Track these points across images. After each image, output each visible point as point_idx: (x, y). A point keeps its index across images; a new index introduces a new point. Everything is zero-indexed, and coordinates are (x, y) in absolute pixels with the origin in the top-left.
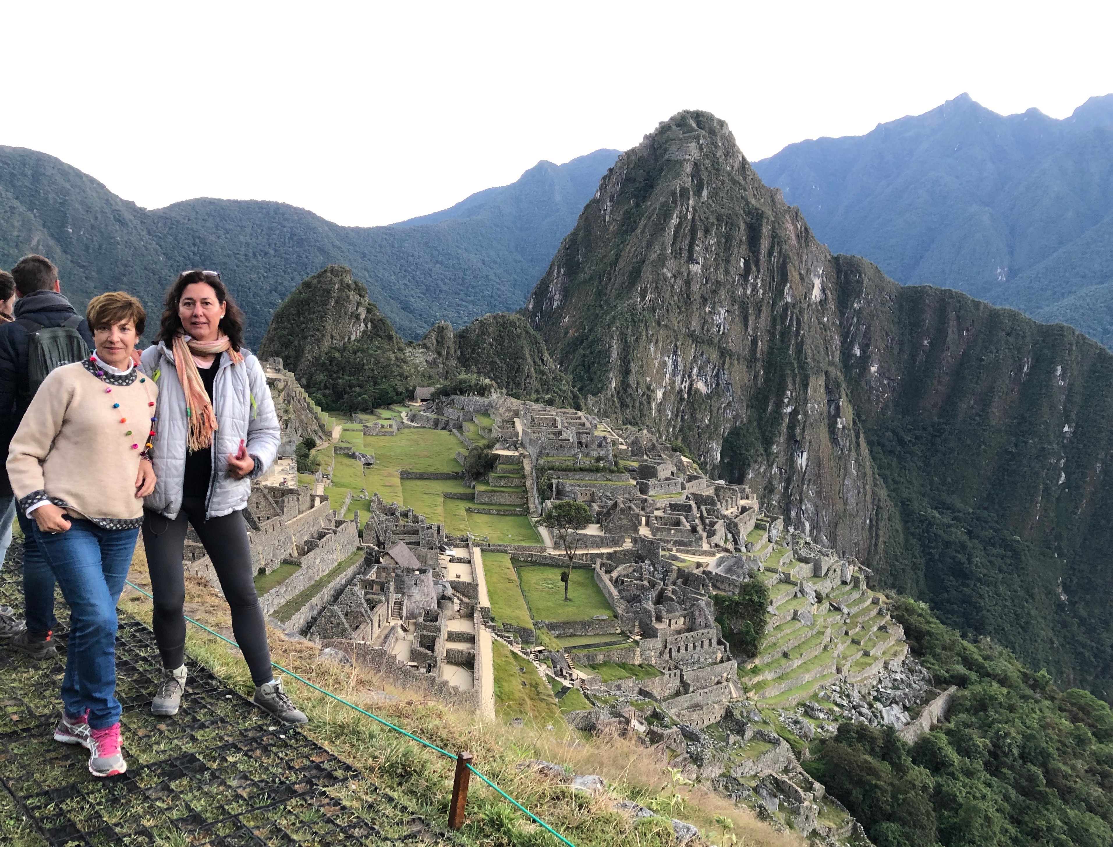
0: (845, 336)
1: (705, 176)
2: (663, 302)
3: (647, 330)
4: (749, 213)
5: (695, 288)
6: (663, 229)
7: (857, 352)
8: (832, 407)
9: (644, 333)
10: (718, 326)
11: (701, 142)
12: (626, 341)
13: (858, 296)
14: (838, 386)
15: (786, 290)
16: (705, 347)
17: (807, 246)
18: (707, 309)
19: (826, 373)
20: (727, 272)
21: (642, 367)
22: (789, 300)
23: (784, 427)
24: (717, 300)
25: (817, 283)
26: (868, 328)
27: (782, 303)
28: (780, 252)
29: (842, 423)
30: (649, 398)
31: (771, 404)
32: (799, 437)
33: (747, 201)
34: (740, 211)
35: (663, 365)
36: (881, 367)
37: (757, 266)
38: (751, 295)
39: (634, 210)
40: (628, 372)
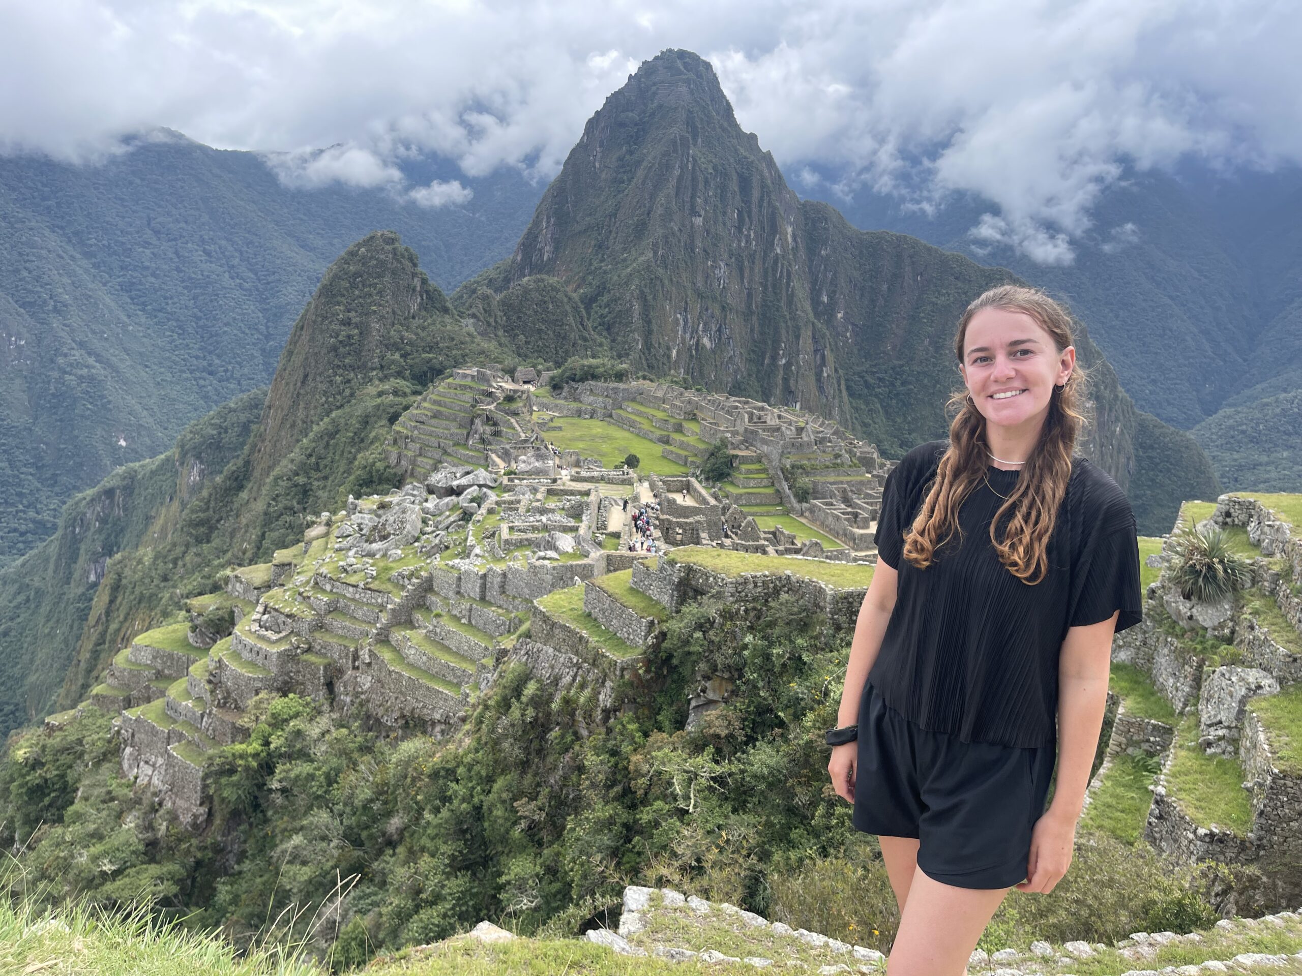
0: (814, 282)
1: (698, 122)
2: (673, 257)
3: (662, 287)
4: (739, 162)
5: (699, 243)
6: (666, 180)
7: (825, 299)
8: (818, 357)
9: (660, 292)
10: (719, 279)
11: (692, 85)
12: (646, 300)
13: (825, 243)
14: (823, 335)
15: (776, 242)
16: (709, 303)
18: (710, 263)
19: (813, 324)
20: (724, 224)
21: (660, 326)
22: (778, 251)
23: (780, 378)
24: (717, 253)
25: (790, 230)
26: (834, 274)
27: (772, 255)
28: (769, 202)
29: (826, 372)
30: (669, 357)
31: (768, 356)
32: (793, 389)
33: (736, 150)
34: (732, 160)
35: (677, 321)
36: (846, 313)
37: (750, 217)
38: (746, 247)
39: (627, 157)
40: (650, 332)
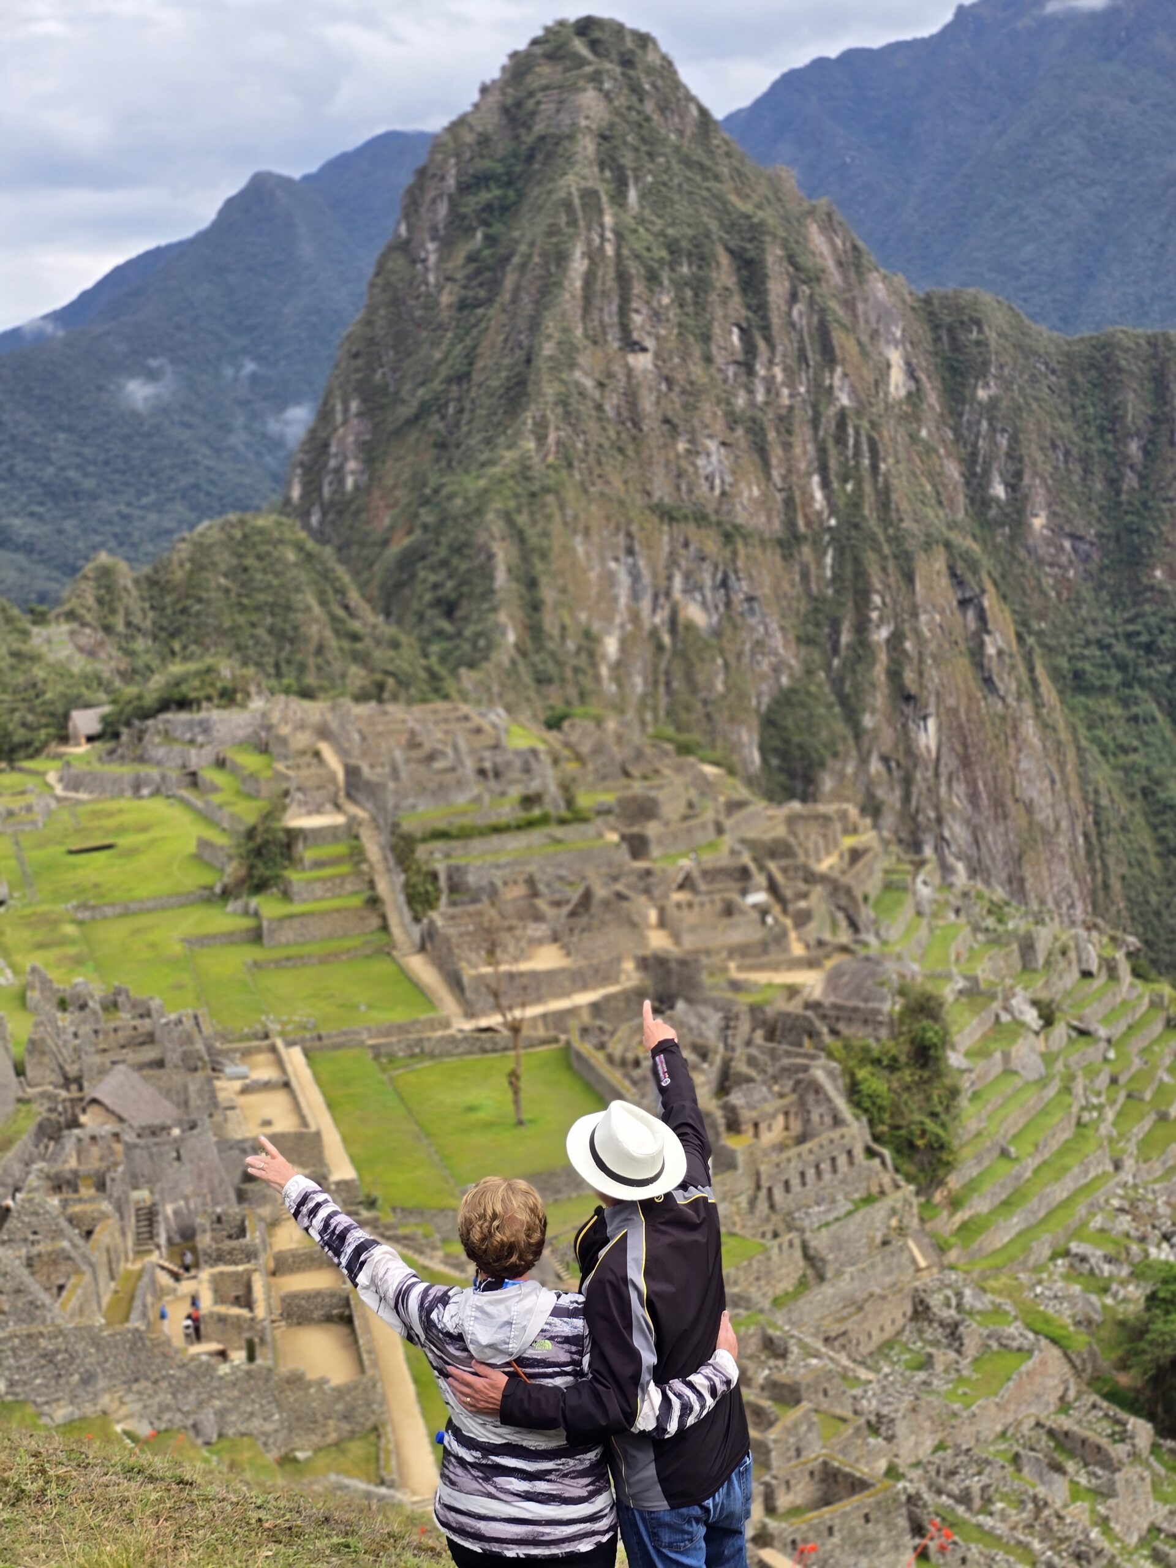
0: (970, 461)
1: (627, 159)
2: (586, 443)
3: (562, 507)
4: (731, 228)
5: (647, 404)
6: (559, 285)
7: (999, 490)
8: (971, 614)
9: (558, 518)
10: (709, 477)
11: (607, 86)
13: (982, 372)
14: (974, 566)
15: (837, 382)
16: (691, 529)
17: (862, 280)
18: (681, 446)
19: (948, 545)
20: (708, 361)
21: (563, 590)
22: (845, 400)
23: (879, 672)
24: (696, 423)
25: (895, 356)
26: (1014, 437)
27: (832, 411)
28: (811, 302)
29: (995, 643)
30: (591, 654)
31: (846, 627)
32: (913, 688)
33: (724, 202)
34: (714, 226)
35: (609, 579)
36: (1053, 514)
37: (768, 340)
38: (767, 403)
39: (486, 252)
40: (536, 606)
